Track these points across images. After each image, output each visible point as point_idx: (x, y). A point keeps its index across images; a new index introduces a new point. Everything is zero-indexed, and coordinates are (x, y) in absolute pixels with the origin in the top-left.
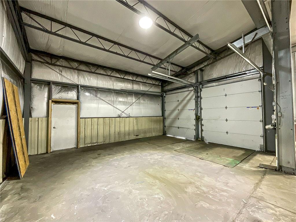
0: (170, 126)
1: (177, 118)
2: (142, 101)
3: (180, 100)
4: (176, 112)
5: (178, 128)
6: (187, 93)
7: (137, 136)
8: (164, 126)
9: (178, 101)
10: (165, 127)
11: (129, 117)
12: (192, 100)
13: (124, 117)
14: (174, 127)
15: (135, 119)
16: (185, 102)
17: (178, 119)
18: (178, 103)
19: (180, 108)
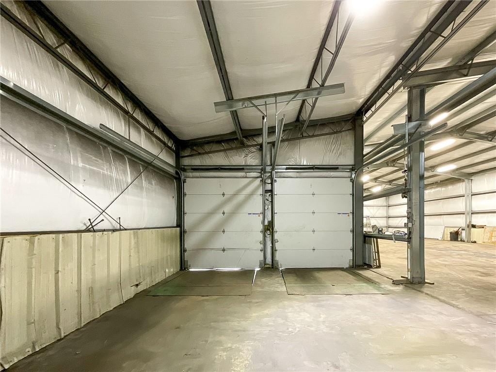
0: (200, 249)
1: (220, 229)
2: (145, 183)
3: (229, 192)
4: (218, 217)
5: (224, 250)
6: (247, 180)
7: (137, 285)
8: (183, 251)
9: (224, 195)
10: (185, 251)
11: (120, 230)
12: (255, 196)
13: (104, 230)
14: (212, 249)
15: (132, 236)
16: (241, 197)
17: (224, 231)
18: (222, 198)
19: (227, 209)
